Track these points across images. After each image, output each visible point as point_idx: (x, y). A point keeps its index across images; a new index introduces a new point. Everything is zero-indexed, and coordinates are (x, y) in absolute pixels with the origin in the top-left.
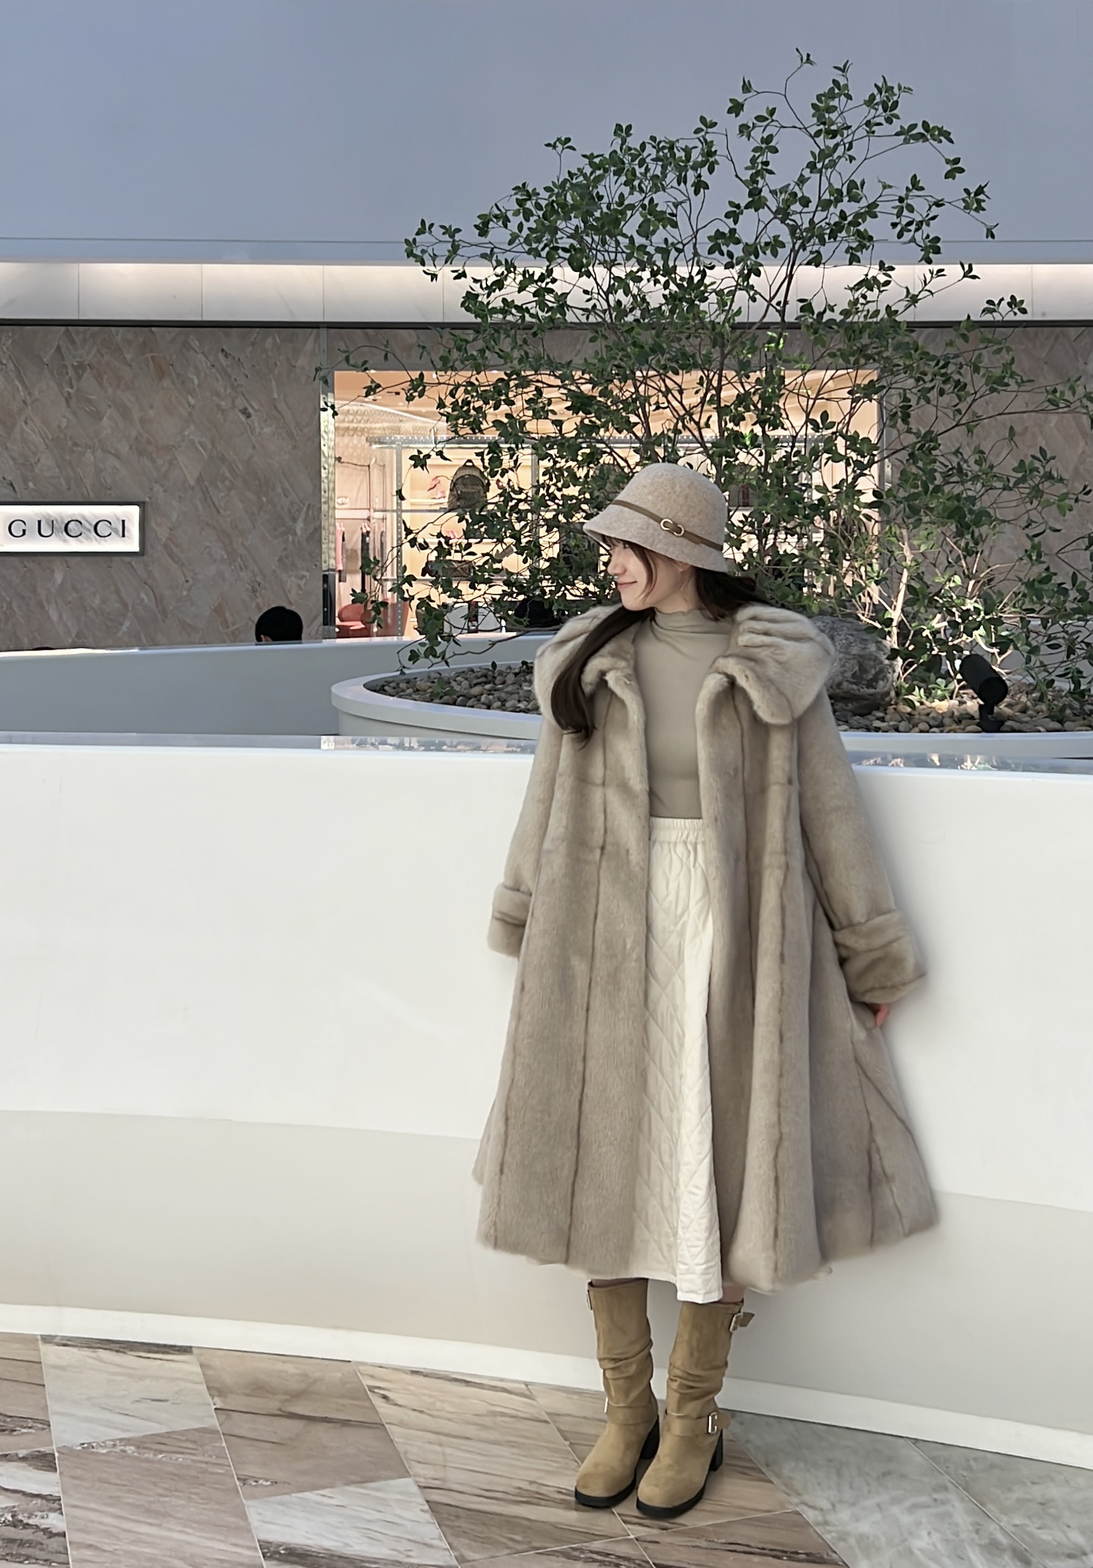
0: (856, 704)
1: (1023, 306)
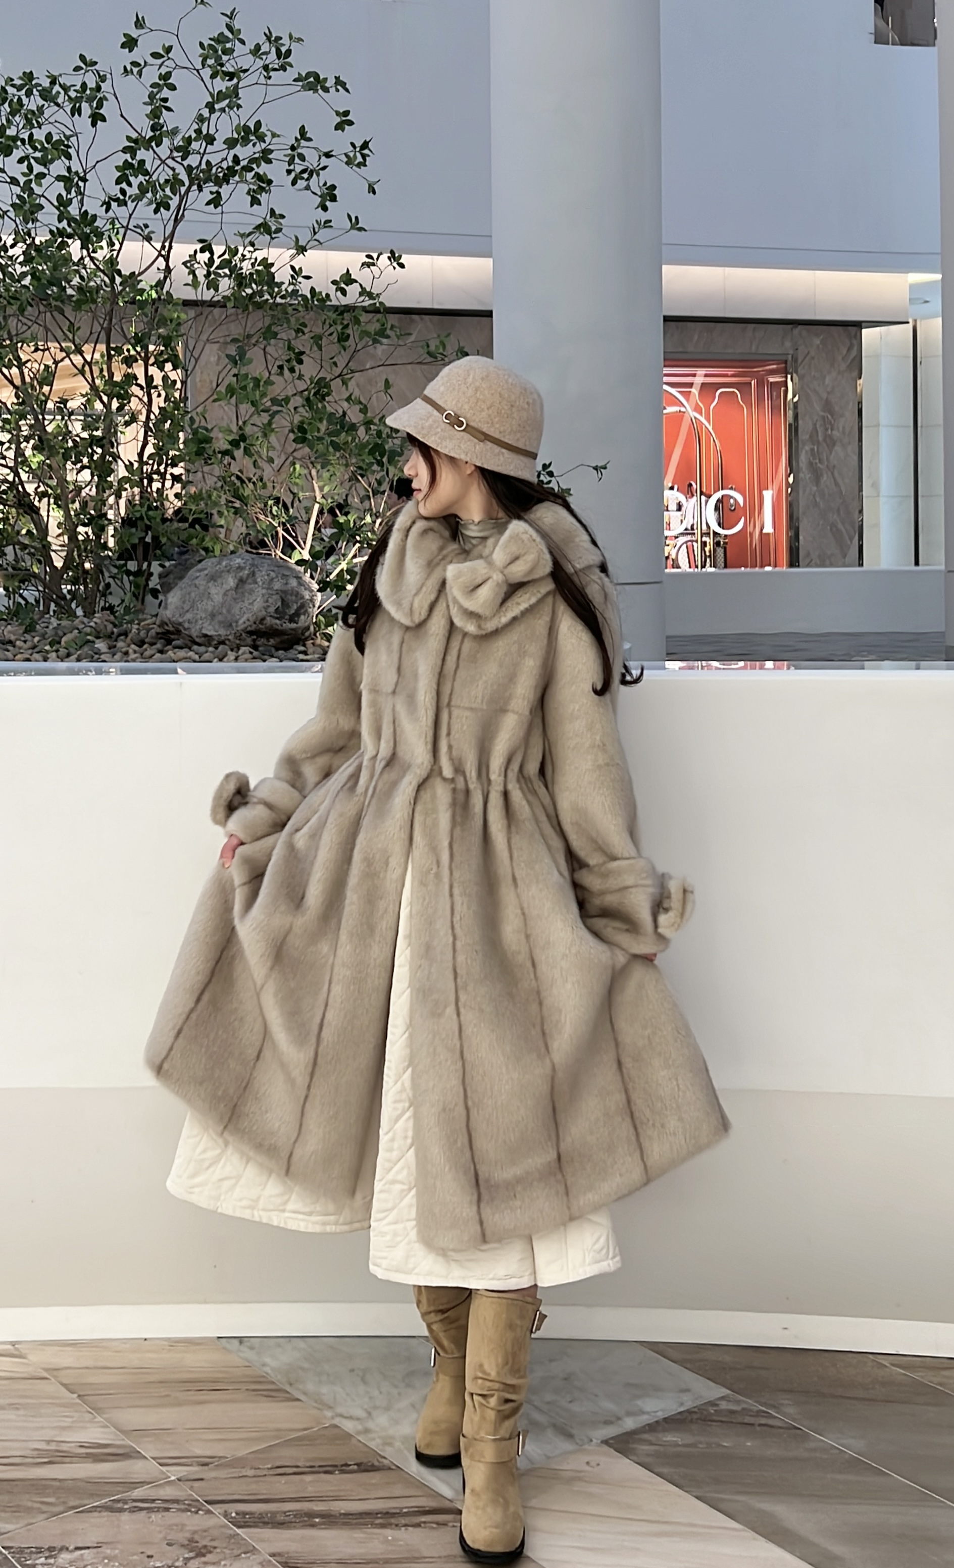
0: (278, 640)
1: (401, 261)
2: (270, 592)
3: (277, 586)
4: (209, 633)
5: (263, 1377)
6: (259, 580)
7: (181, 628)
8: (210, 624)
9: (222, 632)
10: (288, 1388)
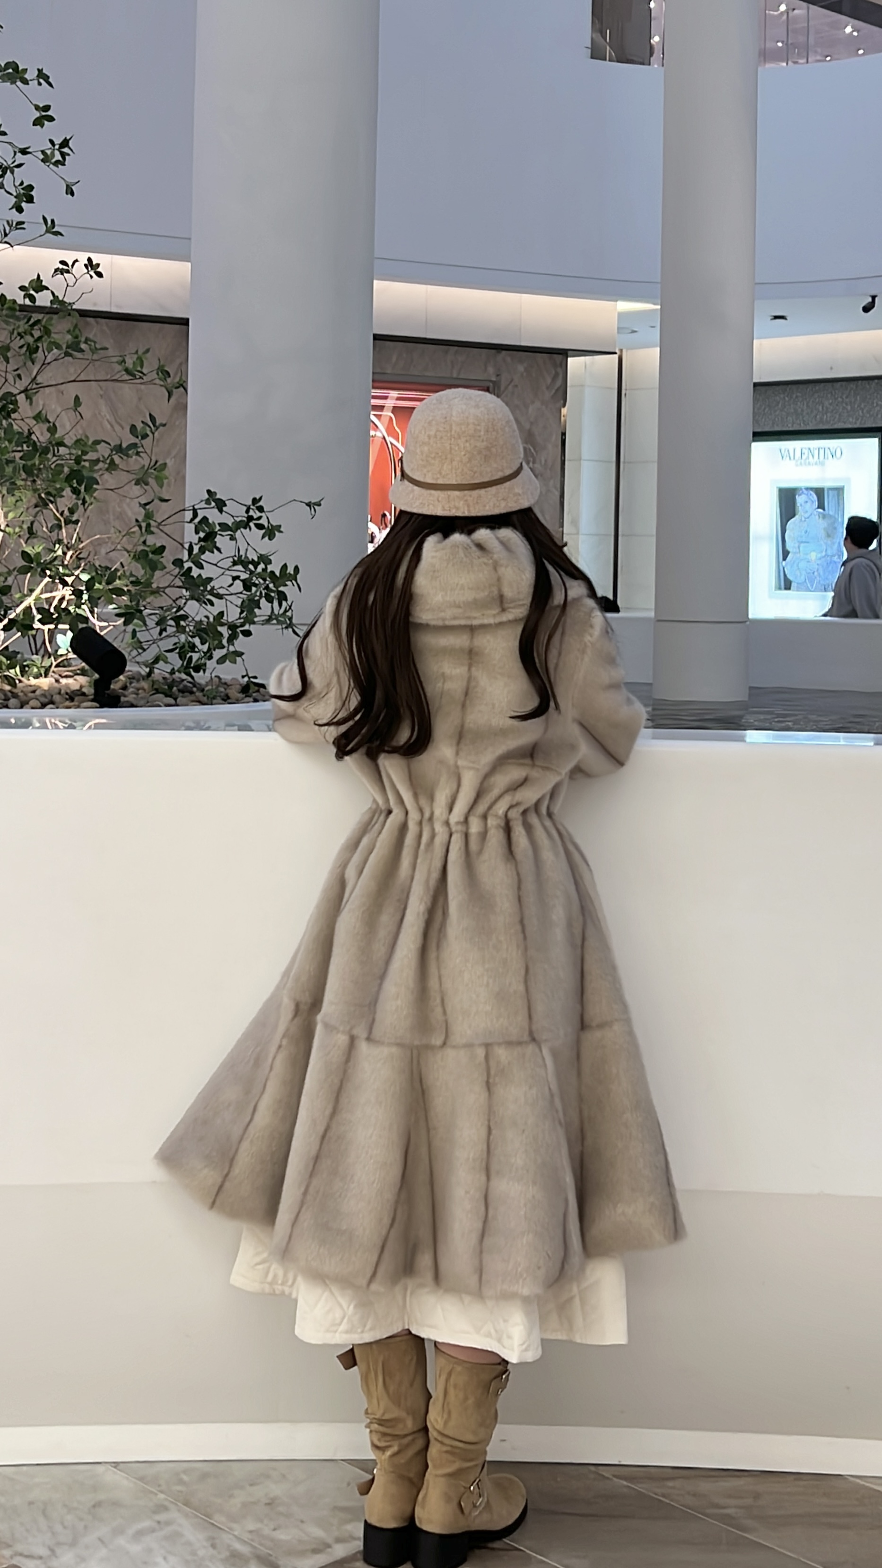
1: (99, 270)
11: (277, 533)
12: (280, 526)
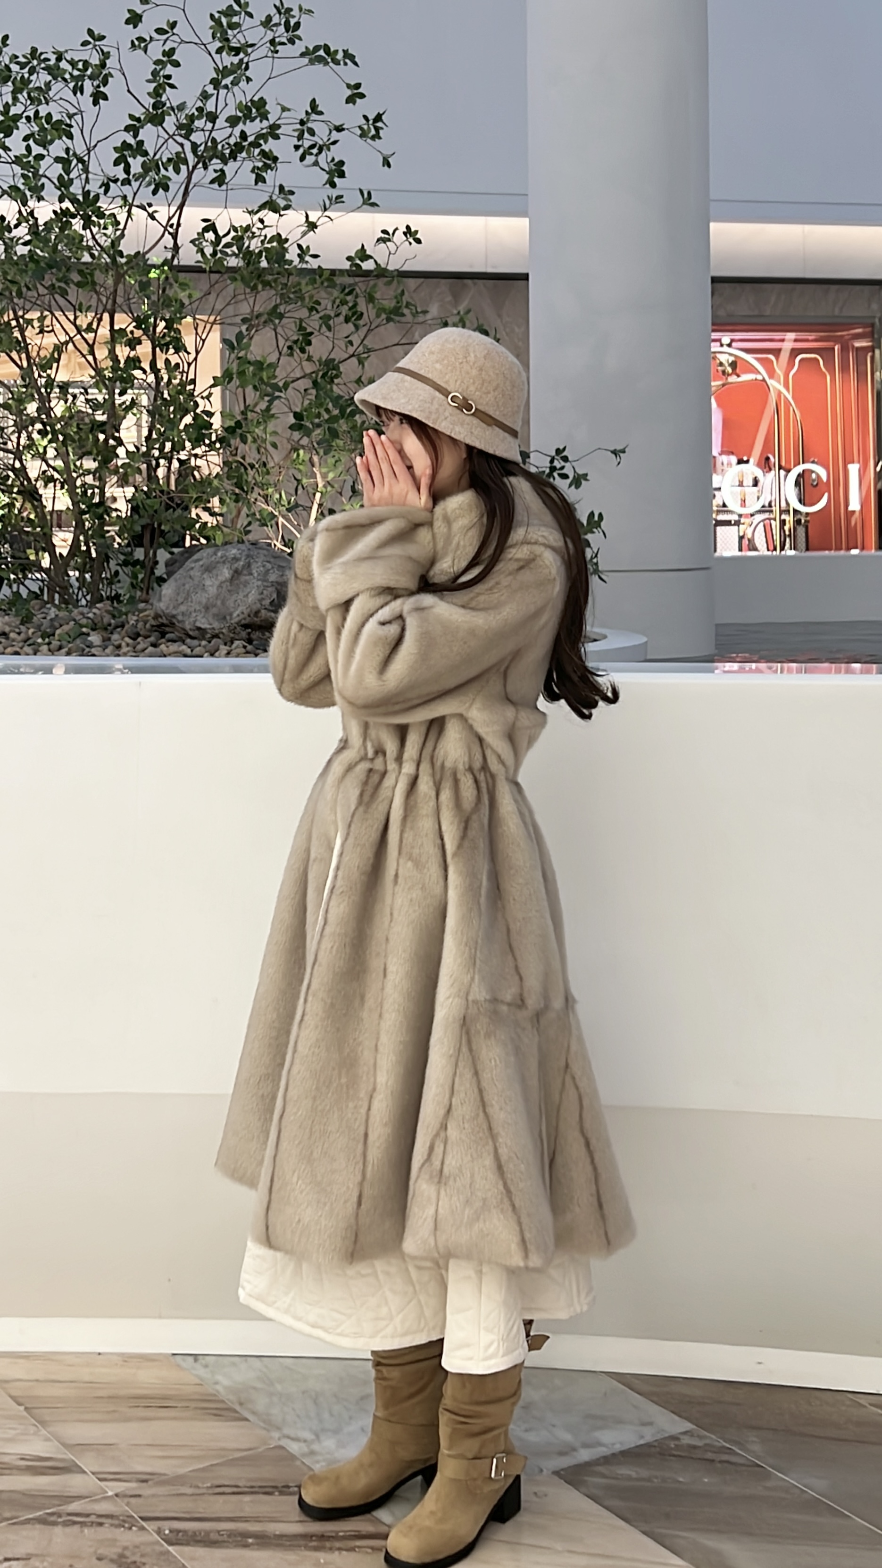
1: (418, 236)
2: (265, 584)
3: (273, 577)
4: (203, 626)
5: (215, 1395)
6: (254, 571)
7: (174, 621)
8: (204, 617)
9: (216, 625)
10: (238, 1408)
11: (583, 482)
12: (586, 475)
